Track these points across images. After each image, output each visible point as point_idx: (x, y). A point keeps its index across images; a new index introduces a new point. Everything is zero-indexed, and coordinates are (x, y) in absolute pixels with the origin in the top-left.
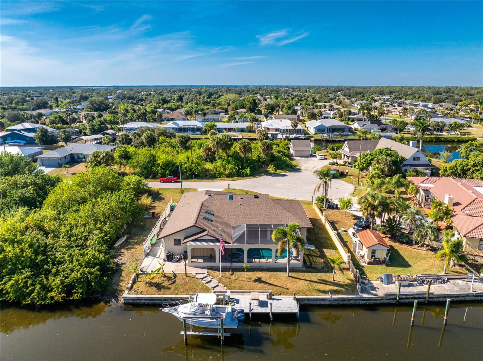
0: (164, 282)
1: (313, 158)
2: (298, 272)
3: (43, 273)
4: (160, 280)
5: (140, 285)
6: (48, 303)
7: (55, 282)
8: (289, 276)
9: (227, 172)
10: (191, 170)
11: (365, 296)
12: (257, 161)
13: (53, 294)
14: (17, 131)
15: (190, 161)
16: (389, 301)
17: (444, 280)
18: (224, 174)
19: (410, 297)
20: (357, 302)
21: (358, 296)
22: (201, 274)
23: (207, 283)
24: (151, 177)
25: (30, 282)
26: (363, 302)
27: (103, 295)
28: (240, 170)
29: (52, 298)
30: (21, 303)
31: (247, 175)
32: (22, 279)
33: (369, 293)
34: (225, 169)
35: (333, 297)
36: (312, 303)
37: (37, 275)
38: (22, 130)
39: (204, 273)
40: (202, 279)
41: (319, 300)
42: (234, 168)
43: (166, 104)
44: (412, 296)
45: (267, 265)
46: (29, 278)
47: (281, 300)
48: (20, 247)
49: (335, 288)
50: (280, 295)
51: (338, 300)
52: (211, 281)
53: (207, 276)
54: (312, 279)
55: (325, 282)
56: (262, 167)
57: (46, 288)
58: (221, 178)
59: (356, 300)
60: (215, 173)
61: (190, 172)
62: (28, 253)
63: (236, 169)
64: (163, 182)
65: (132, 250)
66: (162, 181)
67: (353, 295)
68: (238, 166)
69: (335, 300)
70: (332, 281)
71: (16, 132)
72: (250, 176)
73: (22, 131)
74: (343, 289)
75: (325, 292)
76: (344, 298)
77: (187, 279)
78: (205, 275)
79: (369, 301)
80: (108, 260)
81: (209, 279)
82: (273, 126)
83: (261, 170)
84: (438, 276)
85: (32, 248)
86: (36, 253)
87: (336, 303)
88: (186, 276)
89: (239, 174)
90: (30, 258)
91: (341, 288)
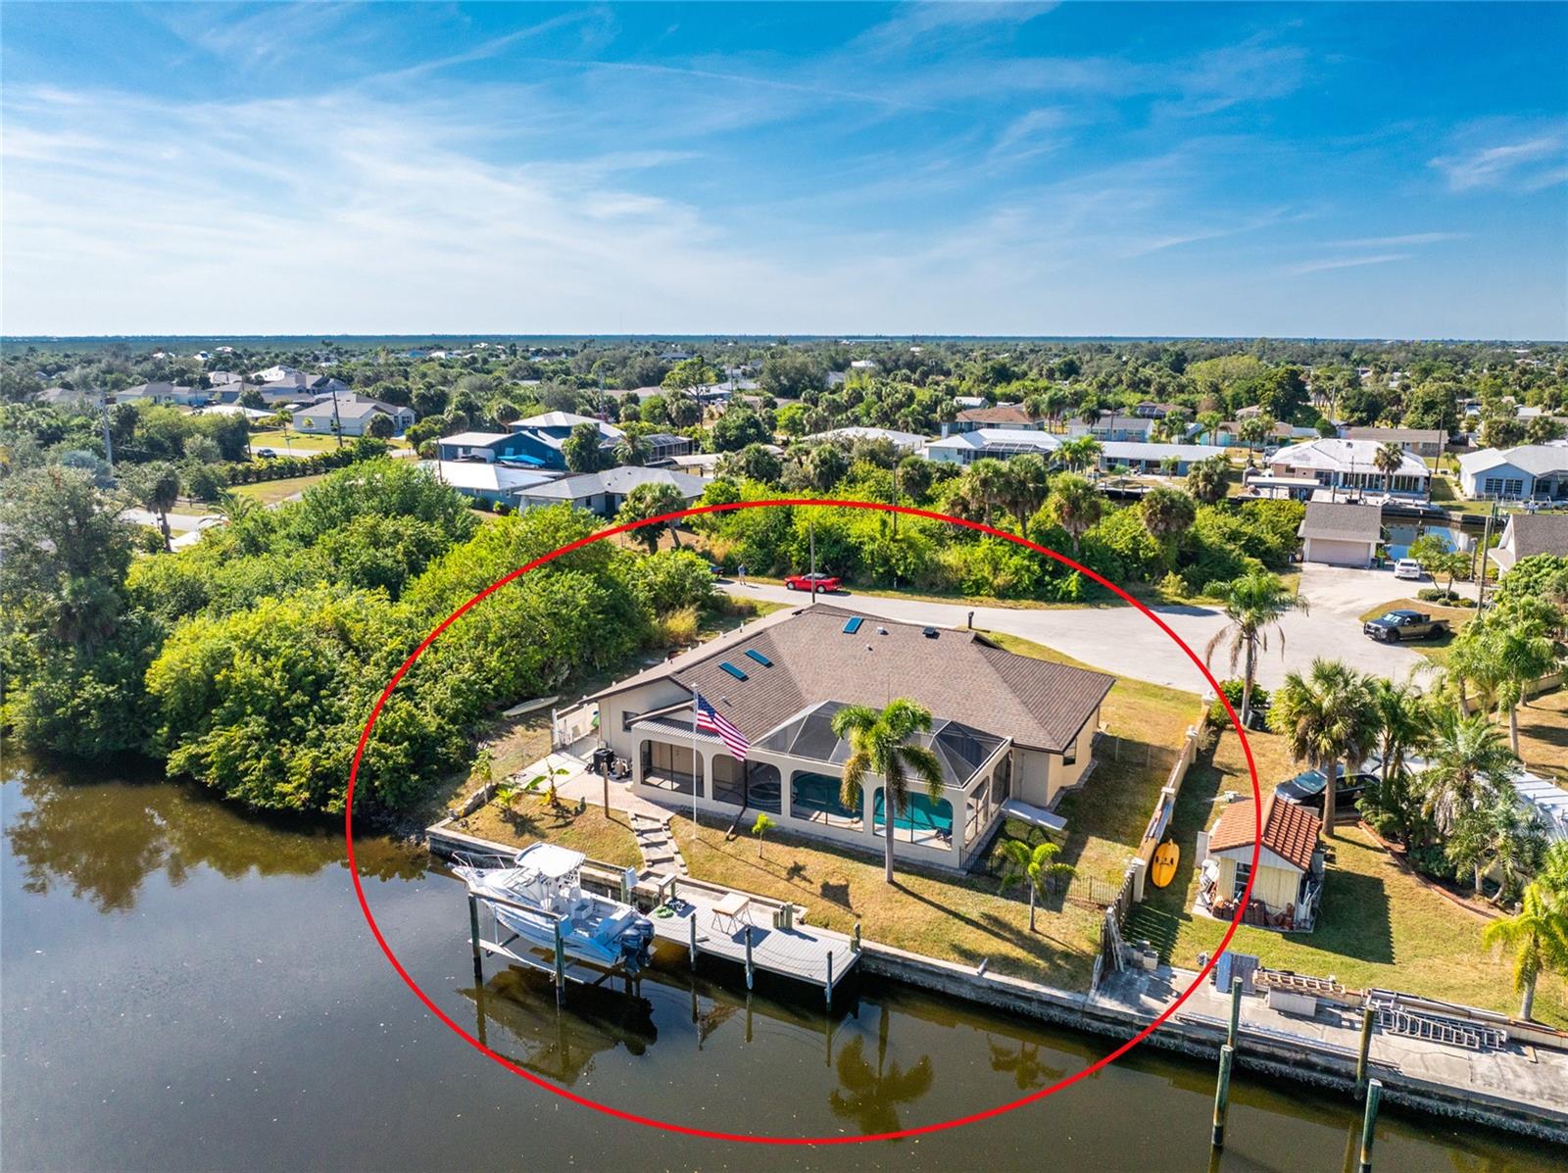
0: (543, 819)
1: (1375, 573)
2: (934, 879)
3: (292, 735)
4: (537, 812)
5: (489, 814)
6: (272, 806)
7: (303, 759)
8: (891, 882)
9: (999, 581)
10: (886, 561)
11: (1109, 1004)
12: (1127, 556)
13: (288, 788)
14: (530, 431)
15: (887, 531)
16: (1198, 1048)
17: (1491, 1038)
18: (991, 585)
19: (1287, 1054)
20: (1072, 1019)
21: (1080, 998)
22: (648, 821)
23: (647, 846)
24: (772, 571)
25: (255, 747)
26: (1096, 1024)
27: (399, 820)
28: (1047, 578)
29: (283, 795)
30: (226, 795)
31: (1066, 598)
32: (242, 739)
33: (1128, 998)
34: (996, 570)
35: (987, 975)
36: (916, 977)
37: (273, 736)
38: (543, 429)
39: (658, 821)
40: (642, 833)
41: (940, 975)
42: (1028, 569)
43: (1004, 384)
44: (1299, 1057)
45: (846, 837)
46: (257, 738)
47: (815, 940)
48: (268, 664)
49: (1018, 953)
50: (826, 926)
51: (1003, 991)
52: (665, 843)
53: (660, 830)
54: (962, 910)
55: (996, 926)
56: (1142, 579)
57: (279, 771)
58: (978, 598)
59: (1070, 1010)
60: (963, 580)
61: (881, 566)
62: (277, 682)
63: (1033, 573)
64: (794, 589)
65: (539, 730)
66: (791, 586)
67: (1063, 987)
68: (1043, 563)
69: (993, 988)
70: (1027, 931)
71: (526, 433)
72: (1080, 600)
73: (540, 433)
74: (1042, 963)
75: (970, 956)
76: (1023, 989)
77: (606, 823)
78: (658, 825)
79: (1120, 1029)
80: (447, 737)
81: (662, 837)
82: (1309, 459)
83: (1133, 587)
84: (1470, 1015)
85: (288, 671)
86: (294, 685)
87: (997, 1001)
88: (607, 817)
89: (1041, 591)
90: (276, 693)
91: (1040, 957)
